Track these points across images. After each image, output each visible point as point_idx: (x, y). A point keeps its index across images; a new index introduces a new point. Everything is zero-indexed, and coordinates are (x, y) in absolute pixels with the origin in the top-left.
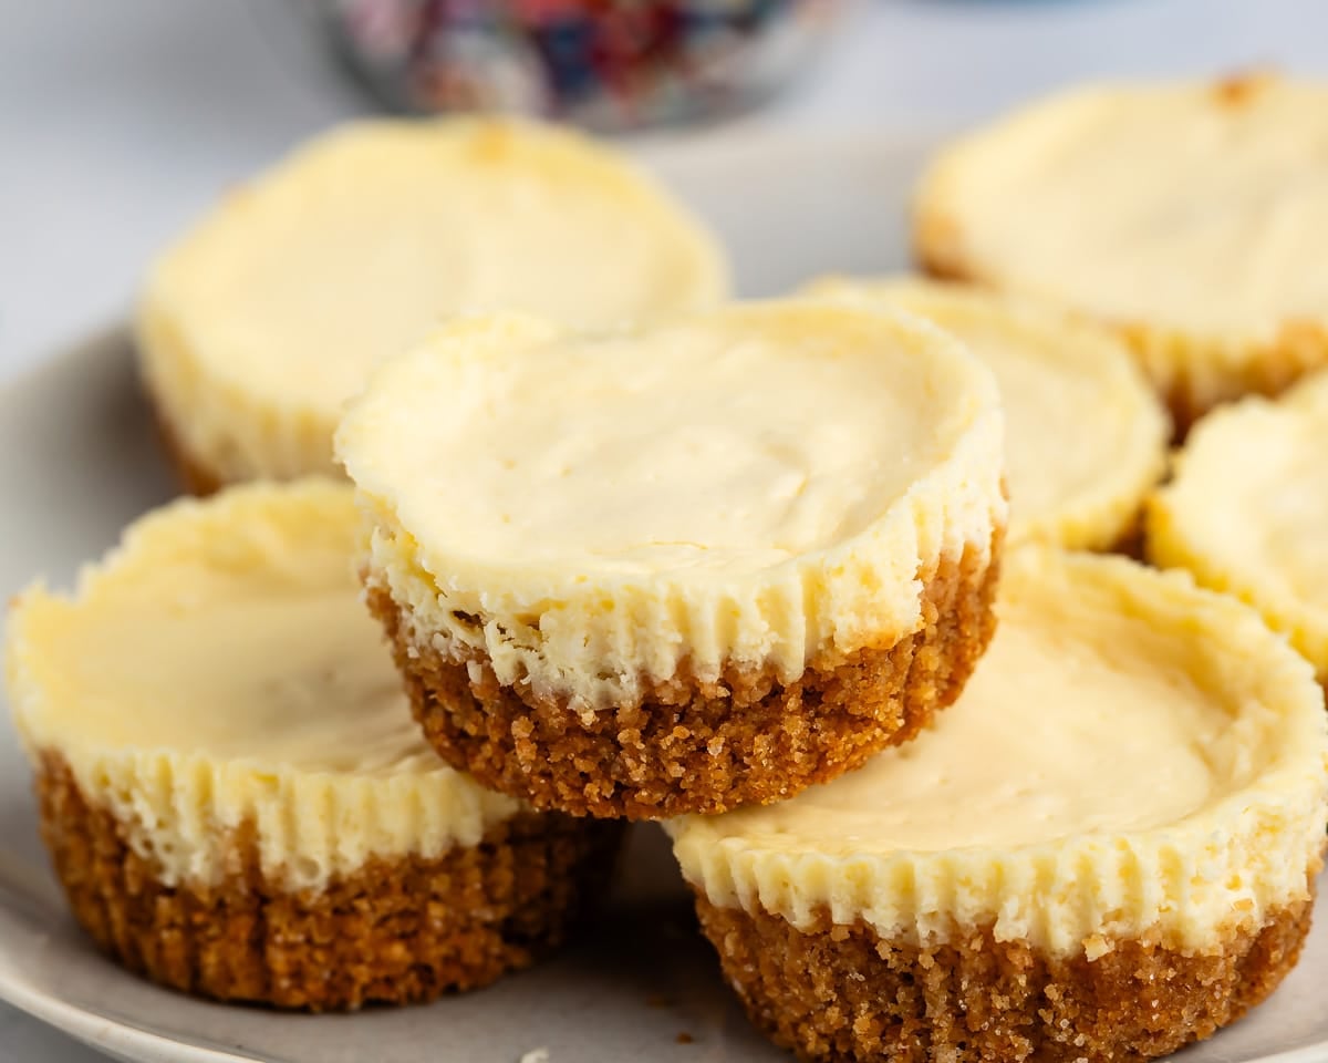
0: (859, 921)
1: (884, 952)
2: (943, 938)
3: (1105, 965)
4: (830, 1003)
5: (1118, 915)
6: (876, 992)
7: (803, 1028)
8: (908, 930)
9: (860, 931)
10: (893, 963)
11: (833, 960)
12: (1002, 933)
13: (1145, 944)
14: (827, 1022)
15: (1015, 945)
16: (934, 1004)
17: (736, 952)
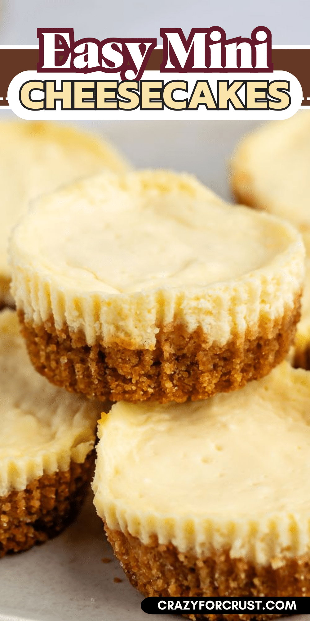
0: (170, 543)
1: (182, 558)
2: (208, 554)
3: (281, 571)
4: (158, 578)
5: (288, 549)
6: (178, 574)
7: (148, 587)
8: (191, 549)
9: (171, 548)
10: (186, 563)
11: (160, 559)
12: (234, 554)
13: (300, 562)
14: (157, 585)
15: (240, 560)
16: (204, 583)
17: (120, 550)
